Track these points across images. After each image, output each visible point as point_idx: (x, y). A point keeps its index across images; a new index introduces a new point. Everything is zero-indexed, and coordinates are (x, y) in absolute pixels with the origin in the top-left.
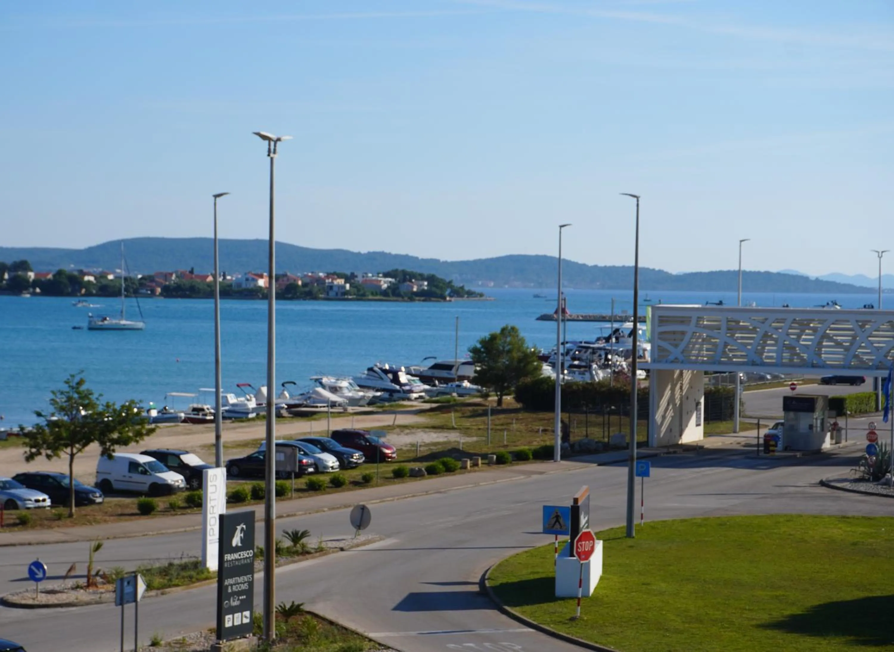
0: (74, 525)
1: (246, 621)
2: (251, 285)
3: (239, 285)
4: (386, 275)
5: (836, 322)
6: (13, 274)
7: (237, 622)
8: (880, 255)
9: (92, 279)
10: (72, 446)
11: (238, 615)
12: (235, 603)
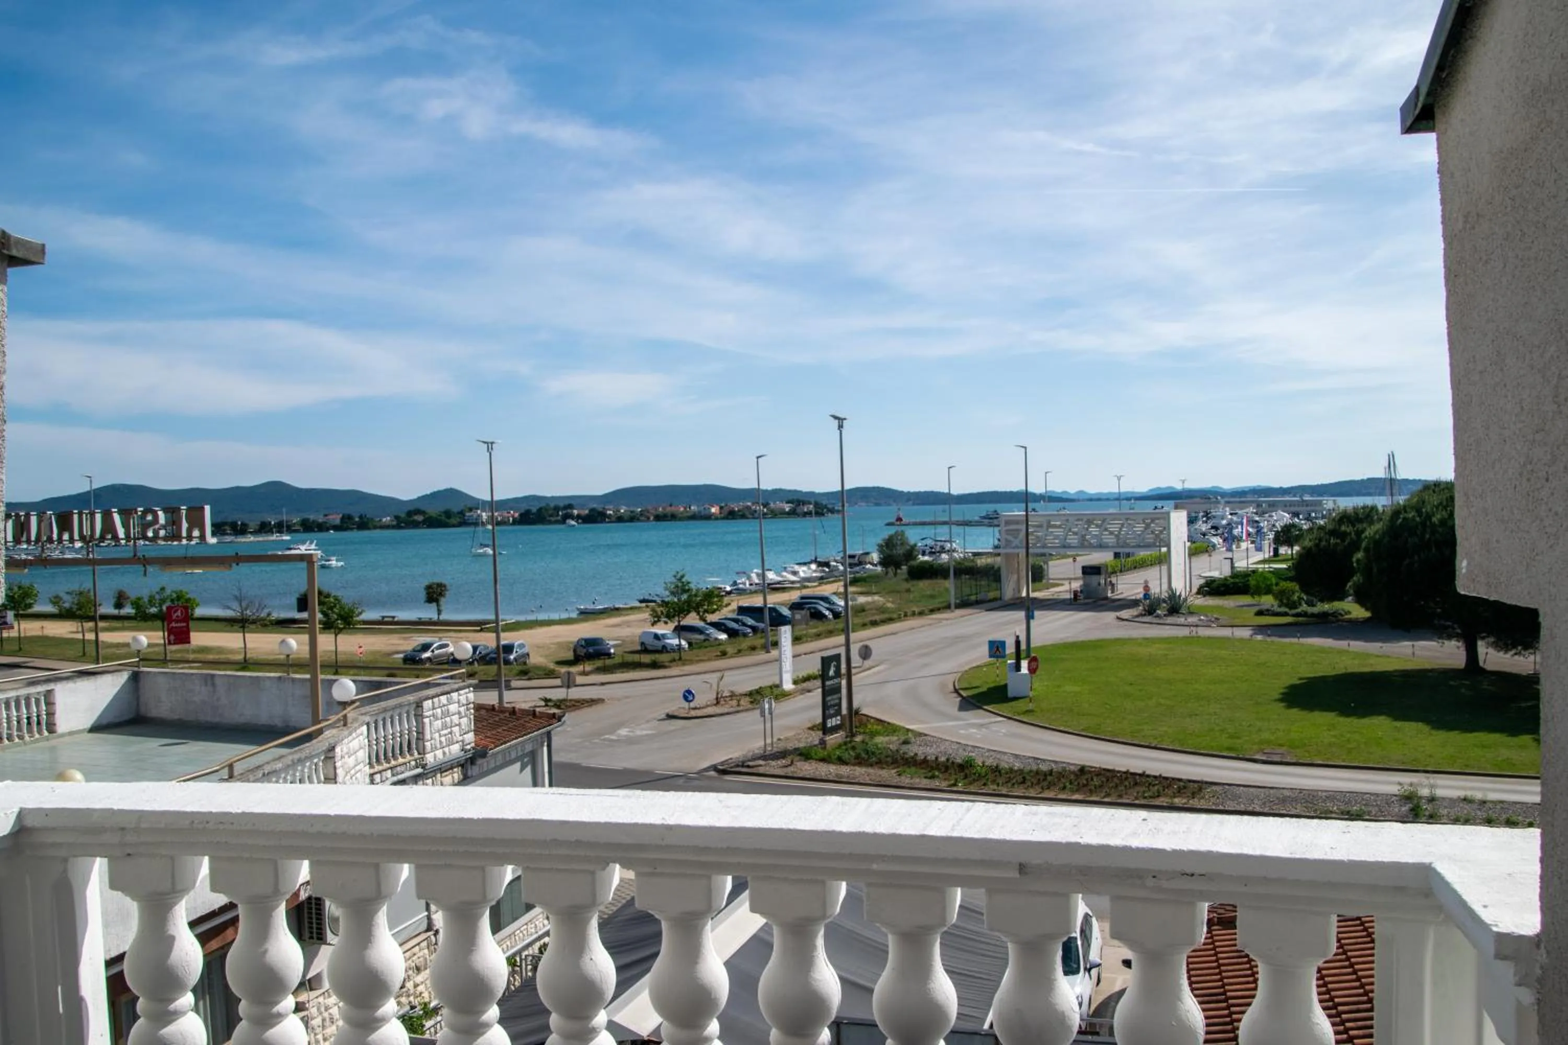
0: (684, 664)
1: (839, 722)
2: (707, 512)
3: (700, 512)
4: (788, 502)
5: (1114, 520)
6: (564, 512)
7: (834, 724)
8: (1119, 478)
9: (611, 512)
10: (679, 616)
11: (834, 719)
12: (832, 712)
